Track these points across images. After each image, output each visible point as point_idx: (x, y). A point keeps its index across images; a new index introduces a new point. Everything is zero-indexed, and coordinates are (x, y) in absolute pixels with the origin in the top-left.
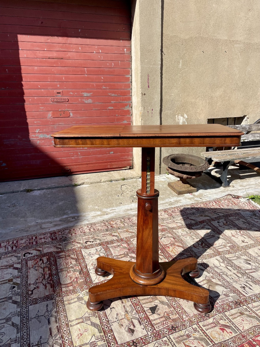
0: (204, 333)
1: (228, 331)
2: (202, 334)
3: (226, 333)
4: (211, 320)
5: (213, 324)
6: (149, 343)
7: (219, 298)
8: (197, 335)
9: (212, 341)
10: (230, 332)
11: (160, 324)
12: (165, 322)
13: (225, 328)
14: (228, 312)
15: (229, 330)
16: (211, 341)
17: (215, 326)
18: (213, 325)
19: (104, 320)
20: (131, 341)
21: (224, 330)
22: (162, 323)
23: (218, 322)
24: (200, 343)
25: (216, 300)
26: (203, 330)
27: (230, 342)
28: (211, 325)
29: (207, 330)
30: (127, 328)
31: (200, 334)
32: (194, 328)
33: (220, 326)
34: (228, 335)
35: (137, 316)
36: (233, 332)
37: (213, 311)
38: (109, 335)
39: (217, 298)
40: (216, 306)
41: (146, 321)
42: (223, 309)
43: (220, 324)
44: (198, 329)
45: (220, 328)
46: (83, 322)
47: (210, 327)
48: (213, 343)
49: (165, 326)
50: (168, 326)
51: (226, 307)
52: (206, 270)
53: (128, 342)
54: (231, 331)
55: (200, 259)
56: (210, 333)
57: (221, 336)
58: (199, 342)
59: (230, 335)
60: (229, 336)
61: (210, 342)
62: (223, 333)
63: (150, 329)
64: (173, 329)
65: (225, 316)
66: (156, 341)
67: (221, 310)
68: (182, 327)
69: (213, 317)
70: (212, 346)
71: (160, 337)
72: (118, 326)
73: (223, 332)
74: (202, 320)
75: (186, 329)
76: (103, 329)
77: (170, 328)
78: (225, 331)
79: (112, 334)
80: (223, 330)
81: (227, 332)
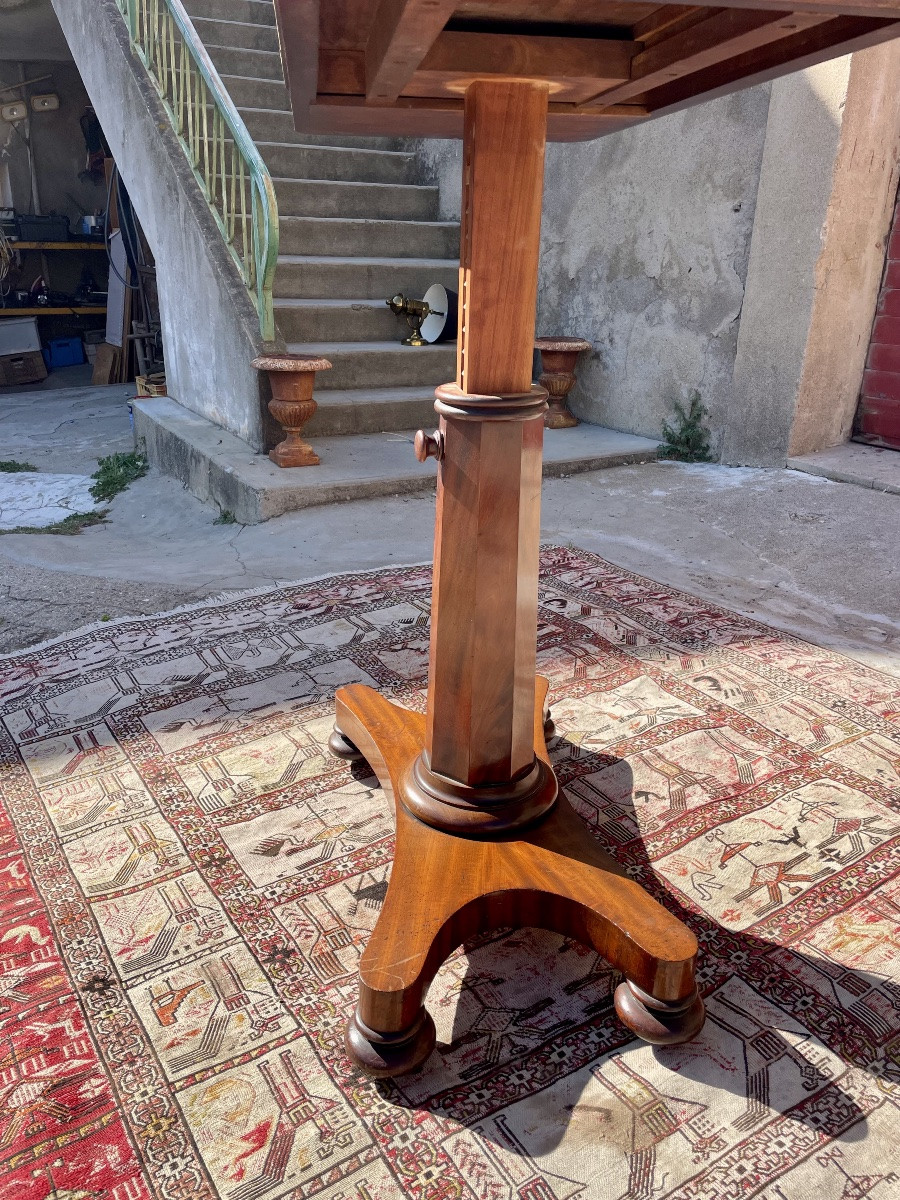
0: (247, 1058)
1: (248, 1161)
2: (240, 1050)
3: (240, 1152)
4: (322, 1087)
5: (296, 1094)
6: (216, 894)
7: (495, 1146)
8: (238, 1029)
9: (191, 1080)
10: (241, 1173)
11: (304, 917)
12: (312, 928)
13: (265, 1150)
14: (391, 1181)
15: (255, 1164)
16: (193, 1075)
17: (284, 1102)
18: (291, 1095)
19: (313, 786)
20: (228, 853)
21: (254, 1141)
22: (309, 922)
23: (309, 1118)
24: (188, 1034)
25: (480, 1130)
26: (262, 1054)
27: (181, 1167)
28: (291, 1087)
29: (264, 1069)
30: (285, 837)
31: (241, 1041)
32: (281, 1021)
33: (280, 1126)
34: (230, 1159)
35: (337, 853)
36: (241, 1183)
37: (389, 1105)
38: (258, 806)
39: (498, 1135)
40: (423, 1118)
41: (316, 877)
42: (412, 1159)
43: (296, 1126)
44: (267, 1036)
45: (267, 1125)
46: (299, 746)
47: (278, 1081)
48: (181, 1083)
49: (290, 930)
50: (289, 937)
51: (429, 1175)
52: (775, 1114)
53: (225, 847)
54: (247, 1177)
55: (882, 1088)
56: (246, 1078)
57: (220, 1123)
58: (194, 1033)
59: (226, 1168)
60: (222, 1164)
61: (186, 1072)
62: (240, 1133)
63: (279, 891)
64: (277, 953)
65: (356, 1163)
66: (221, 908)
67: (397, 1143)
68: (288, 981)
69: (344, 1101)
70: (166, 1079)
71: (240, 920)
72: (294, 819)
73: (245, 1138)
74: (323, 1053)
75: (273, 994)
76: (280, 791)
77: (279, 946)
78: (247, 1146)
79: (261, 811)
80: (260, 1134)
81: (245, 1155)
